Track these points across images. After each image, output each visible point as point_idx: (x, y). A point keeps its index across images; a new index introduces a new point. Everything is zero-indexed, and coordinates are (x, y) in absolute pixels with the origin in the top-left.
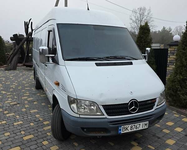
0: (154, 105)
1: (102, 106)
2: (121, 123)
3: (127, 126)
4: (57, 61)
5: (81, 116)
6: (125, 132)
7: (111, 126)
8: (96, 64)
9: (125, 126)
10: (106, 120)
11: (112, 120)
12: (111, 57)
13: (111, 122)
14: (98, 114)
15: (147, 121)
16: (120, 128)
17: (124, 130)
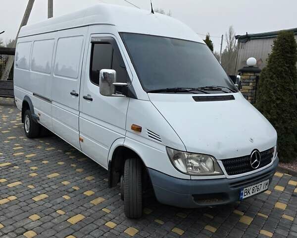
0: (273, 156)
1: (222, 160)
2: (242, 185)
4: (133, 93)
5: (193, 178)
6: (247, 196)
7: (233, 189)
8: (193, 97)
9: (248, 188)
10: (226, 180)
11: (233, 180)
12: (207, 87)
13: (231, 184)
14: (215, 172)
15: (268, 179)
16: (242, 192)
17: (246, 194)
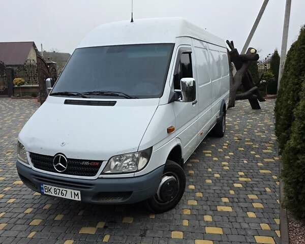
1: (30, 152)
3: (50, 187)
8: (66, 100)
9: (48, 186)
13: (35, 175)
15: (78, 190)
16: (42, 186)
17: (46, 190)
